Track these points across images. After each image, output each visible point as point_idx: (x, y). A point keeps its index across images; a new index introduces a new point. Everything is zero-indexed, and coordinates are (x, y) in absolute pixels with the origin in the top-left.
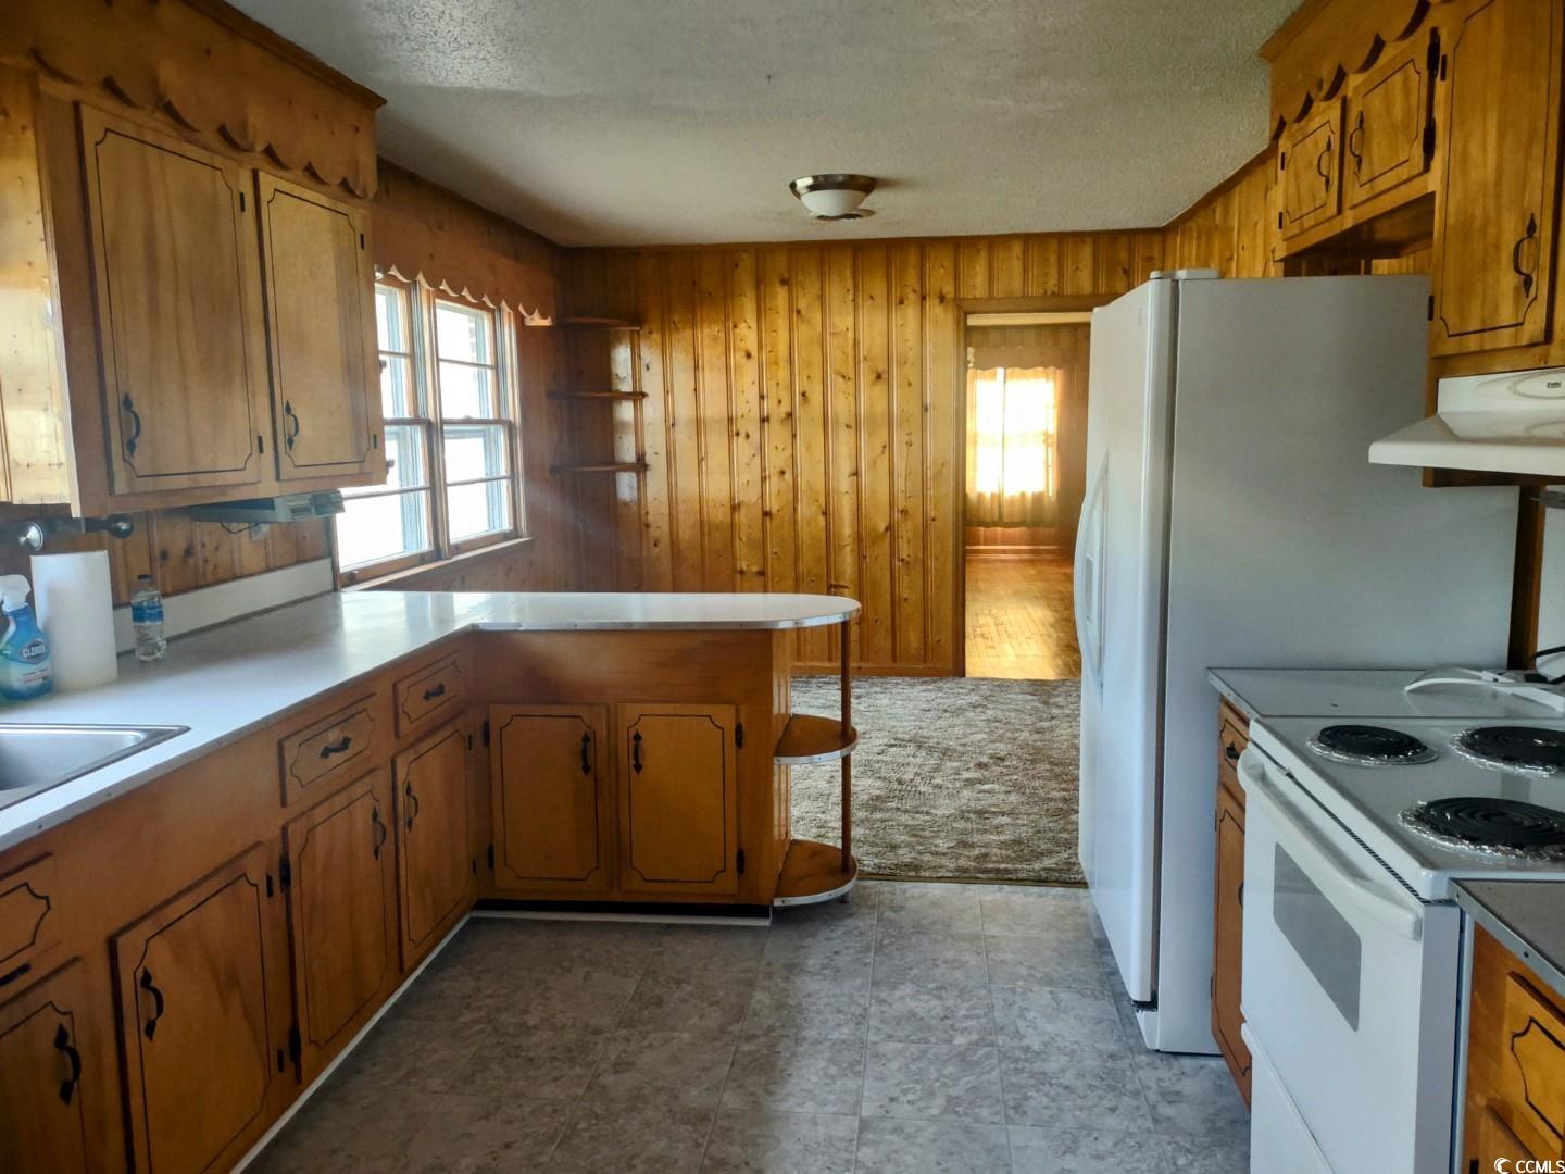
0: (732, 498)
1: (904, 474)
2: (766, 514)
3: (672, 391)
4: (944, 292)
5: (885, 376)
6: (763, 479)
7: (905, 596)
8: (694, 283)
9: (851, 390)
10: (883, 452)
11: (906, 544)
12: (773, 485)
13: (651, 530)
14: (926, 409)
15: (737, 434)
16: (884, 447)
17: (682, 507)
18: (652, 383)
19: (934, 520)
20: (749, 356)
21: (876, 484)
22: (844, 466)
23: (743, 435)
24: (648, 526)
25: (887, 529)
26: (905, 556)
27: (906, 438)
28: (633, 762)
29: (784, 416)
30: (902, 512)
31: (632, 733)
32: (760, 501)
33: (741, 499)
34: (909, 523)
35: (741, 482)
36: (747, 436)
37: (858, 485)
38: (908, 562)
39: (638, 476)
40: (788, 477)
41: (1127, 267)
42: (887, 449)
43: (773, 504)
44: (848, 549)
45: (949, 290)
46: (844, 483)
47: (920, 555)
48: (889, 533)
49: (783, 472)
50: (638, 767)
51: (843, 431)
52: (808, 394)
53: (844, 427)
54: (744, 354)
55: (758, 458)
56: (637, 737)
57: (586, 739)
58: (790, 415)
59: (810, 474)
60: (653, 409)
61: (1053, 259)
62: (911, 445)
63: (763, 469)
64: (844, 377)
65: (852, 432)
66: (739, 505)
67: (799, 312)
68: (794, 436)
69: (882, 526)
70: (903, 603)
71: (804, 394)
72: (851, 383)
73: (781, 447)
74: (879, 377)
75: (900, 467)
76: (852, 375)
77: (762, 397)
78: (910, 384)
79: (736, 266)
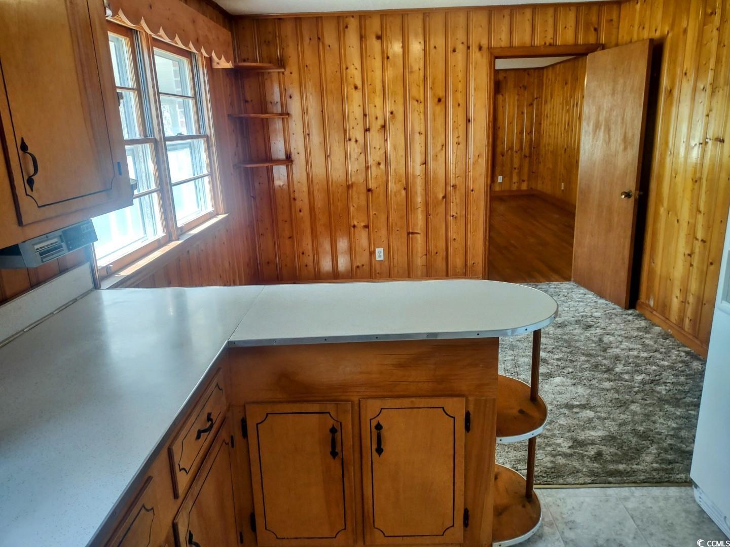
0: (347, 180)
1: (454, 163)
2: (369, 190)
3: (307, 113)
4: (482, 44)
5: (443, 100)
6: (367, 168)
7: (454, 237)
8: (319, 39)
9: (422, 110)
10: (442, 149)
11: (455, 207)
12: (373, 172)
13: (297, 202)
14: (469, 121)
15: (350, 140)
16: (443, 146)
17: (316, 187)
18: (295, 107)
19: (472, 191)
20: (356, 88)
21: (437, 168)
22: (418, 159)
23: (353, 140)
24: (295, 199)
25: (444, 197)
26: (454, 214)
27: (456, 140)
28: (375, 446)
29: (379, 127)
30: (453, 186)
31: (374, 423)
32: (365, 182)
33: (353, 180)
34: (457, 192)
35: (353, 171)
36: (356, 141)
37: (426, 170)
38: (456, 218)
39: (287, 167)
40: (382, 166)
41: (596, 26)
42: (444, 147)
43: (372, 185)
44: (419, 211)
45: (484, 43)
46: (418, 170)
47: (464, 213)
48: (445, 200)
49: (379, 164)
50: (380, 451)
51: (417, 136)
52: (394, 113)
53: (418, 134)
54: (353, 87)
55: (363, 155)
56: (379, 427)
57: (333, 430)
58: (383, 127)
59: (396, 165)
60: (295, 125)
61: (551, 21)
62: (459, 144)
63: (366, 162)
64: (417, 101)
65: (423, 136)
66: (352, 184)
67: (388, 58)
68: (386, 140)
69: (441, 196)
70: (453, 242)
71: (392, 113)
72: (422, 105)
73: (378, 147)
74: (439, 100)
75: (452, 158)
76: (422, 99)
77: (365, 115)
78: (459, 105)
79: (347, 27)
